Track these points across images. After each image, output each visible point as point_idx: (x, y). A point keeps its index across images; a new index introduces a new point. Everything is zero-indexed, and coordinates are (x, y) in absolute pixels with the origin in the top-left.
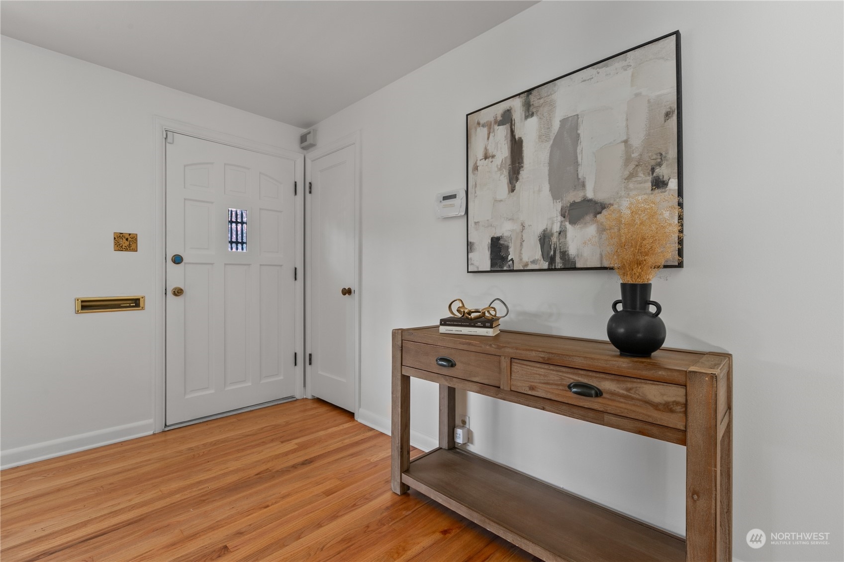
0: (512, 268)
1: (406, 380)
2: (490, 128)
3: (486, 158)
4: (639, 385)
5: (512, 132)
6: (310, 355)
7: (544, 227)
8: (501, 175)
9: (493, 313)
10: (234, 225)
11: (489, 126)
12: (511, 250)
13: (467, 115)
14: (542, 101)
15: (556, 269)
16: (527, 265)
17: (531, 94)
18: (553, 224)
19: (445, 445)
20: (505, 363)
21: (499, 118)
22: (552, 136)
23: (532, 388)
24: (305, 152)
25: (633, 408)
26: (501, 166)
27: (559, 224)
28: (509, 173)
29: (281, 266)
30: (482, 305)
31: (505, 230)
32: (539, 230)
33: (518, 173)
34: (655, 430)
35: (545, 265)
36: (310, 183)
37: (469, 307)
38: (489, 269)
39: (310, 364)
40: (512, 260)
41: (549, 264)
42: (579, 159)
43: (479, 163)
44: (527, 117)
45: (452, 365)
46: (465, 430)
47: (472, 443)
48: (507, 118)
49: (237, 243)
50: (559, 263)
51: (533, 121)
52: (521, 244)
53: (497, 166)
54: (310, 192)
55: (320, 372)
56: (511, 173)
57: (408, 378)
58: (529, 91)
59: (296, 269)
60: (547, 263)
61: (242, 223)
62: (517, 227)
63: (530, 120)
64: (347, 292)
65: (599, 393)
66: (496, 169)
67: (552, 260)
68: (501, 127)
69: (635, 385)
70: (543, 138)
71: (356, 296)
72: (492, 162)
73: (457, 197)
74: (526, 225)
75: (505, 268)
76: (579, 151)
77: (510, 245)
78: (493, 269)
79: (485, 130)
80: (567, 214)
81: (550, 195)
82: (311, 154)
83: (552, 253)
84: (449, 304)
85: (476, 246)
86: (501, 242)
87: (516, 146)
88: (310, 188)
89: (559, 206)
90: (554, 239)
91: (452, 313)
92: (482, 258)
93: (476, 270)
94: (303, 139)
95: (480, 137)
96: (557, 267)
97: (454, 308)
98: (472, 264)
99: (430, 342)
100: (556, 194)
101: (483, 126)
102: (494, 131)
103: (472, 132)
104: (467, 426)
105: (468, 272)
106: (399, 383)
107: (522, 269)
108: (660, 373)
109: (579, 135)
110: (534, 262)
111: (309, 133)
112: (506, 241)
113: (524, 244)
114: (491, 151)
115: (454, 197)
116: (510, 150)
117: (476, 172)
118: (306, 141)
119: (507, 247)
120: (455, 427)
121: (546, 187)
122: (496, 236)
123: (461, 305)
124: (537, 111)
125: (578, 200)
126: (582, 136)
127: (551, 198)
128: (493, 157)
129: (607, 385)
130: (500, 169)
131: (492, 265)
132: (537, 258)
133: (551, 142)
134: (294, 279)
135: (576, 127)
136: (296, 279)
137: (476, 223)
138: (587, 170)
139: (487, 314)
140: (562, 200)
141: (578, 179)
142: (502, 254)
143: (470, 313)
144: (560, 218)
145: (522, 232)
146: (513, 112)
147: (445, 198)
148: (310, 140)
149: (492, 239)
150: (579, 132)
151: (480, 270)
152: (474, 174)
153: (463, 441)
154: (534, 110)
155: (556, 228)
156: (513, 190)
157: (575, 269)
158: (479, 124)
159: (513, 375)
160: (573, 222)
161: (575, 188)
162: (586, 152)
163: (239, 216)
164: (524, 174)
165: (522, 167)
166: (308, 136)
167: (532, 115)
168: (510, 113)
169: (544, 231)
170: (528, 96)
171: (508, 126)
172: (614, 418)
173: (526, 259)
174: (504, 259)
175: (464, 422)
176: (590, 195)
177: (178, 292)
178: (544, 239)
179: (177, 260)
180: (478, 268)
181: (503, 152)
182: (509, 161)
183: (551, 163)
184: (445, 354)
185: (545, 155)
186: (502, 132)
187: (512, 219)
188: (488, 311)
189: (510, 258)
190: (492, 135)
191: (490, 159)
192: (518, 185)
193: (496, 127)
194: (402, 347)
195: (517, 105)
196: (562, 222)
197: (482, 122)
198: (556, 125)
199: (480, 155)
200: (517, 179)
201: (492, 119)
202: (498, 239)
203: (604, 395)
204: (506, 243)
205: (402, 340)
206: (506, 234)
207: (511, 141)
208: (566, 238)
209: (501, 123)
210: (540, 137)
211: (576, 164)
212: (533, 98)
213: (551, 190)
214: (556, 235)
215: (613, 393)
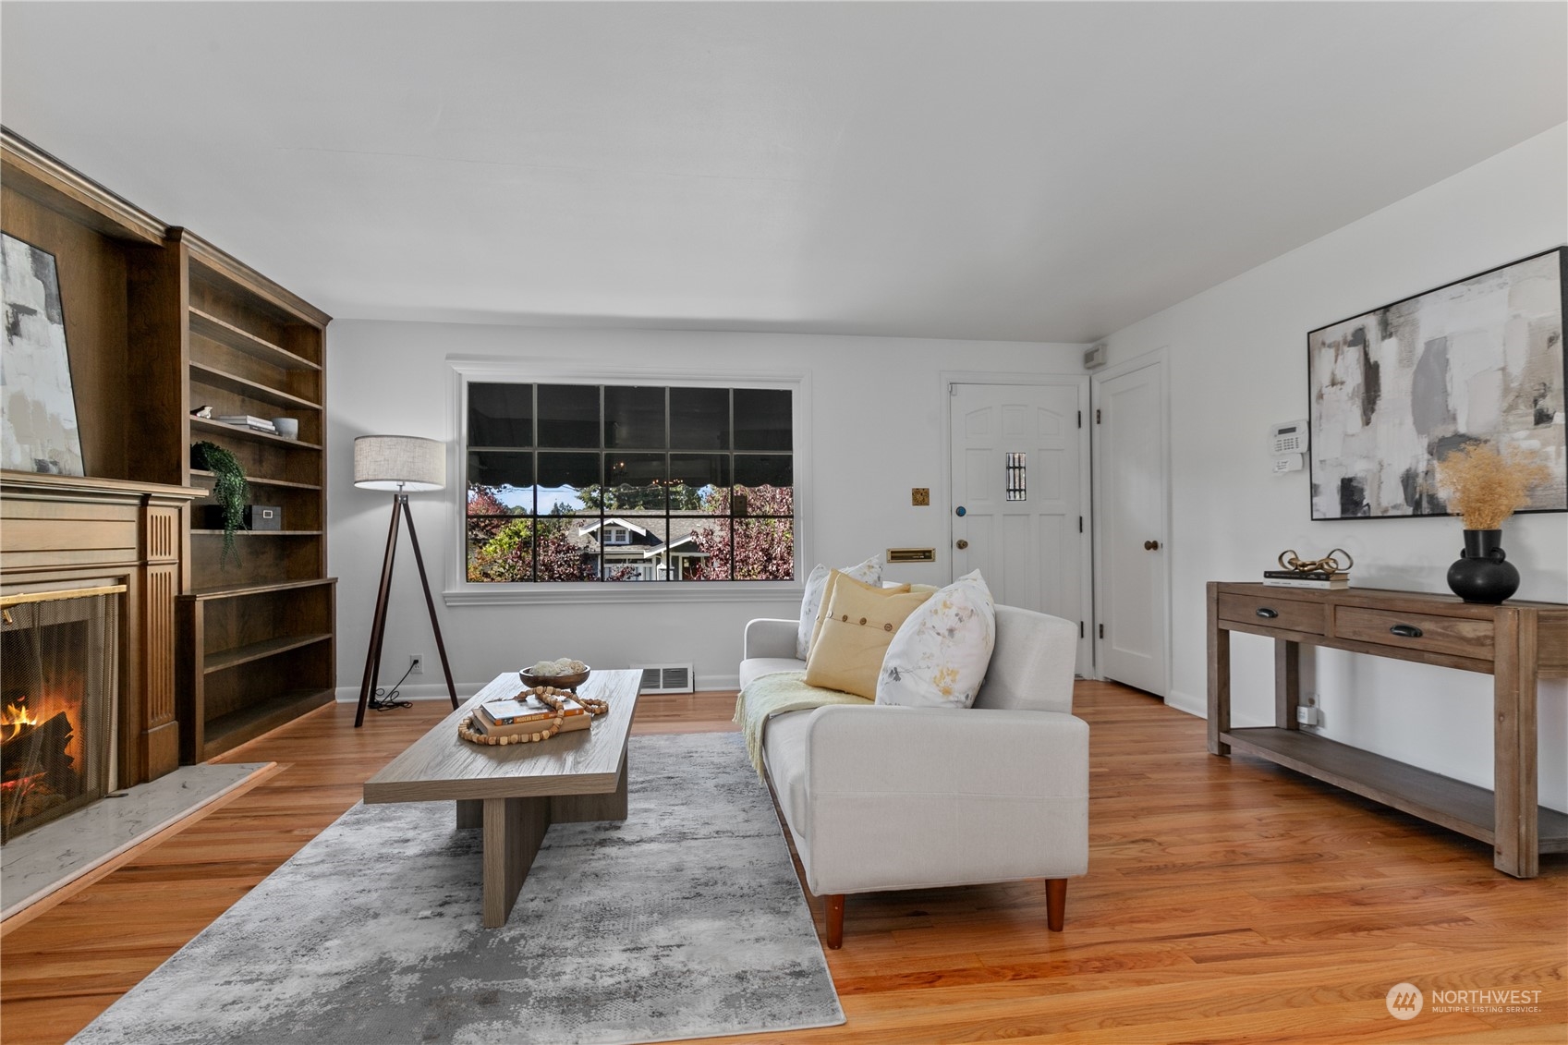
0: (1367, 515)
1: (1223, 637)
2: (1337, 350)
3: (1333, 384)
4: (1454, 623)
5: (1366, 354)
6: (1101, 626)
7: (1407, 467)
8: (1353, 404)
9: (1334, 566)
10: (1011, 470)
11: (1336, 346)
12: (1366, 494)
13: (1309, 333)
14: (1402, 320)
15: (1422, 516)
16: (1386, 511)
17: (1388, 311)
18: (1418, 462)
19: (1284, 724)
20: (1328, 610)
21: (1350, 338)
22: (1416, 362)
23: (1355, 633)
24: (1091, 372)
25: (1449, 645)
26: (1353, 395)
27: (1425, 463)
28: (1363, 402)
29: (1063, 515)
30: (1318, 557)
31: (1357, 469)
32: (1402, 469)
33: (1374, 403)
34: (1468, 663)
35: (1409, 511)
36: (1099, 411)
37: (1303, 559)
38: (1338, 516)
39: (1101, 637)
40: (1368, 505)
41: (1414, 510)
42: (1449, 388)
43: (1324, 390)
44: (1384, 338)
45: (1273, 615)
46: (1313, 709)
47: (1323, 727)
48: (1359, 338)
49: (1015, 490)
50: (1426, 508)
51: (1392, 343)
52: (1379, 487)
53: (1348, 395)
54: (1099, 422)
55: (1115, 647)
56: (1366, 403)
57: (1227, 632)
58: (1386, 308)
59: (1081, 518)
60: (1412, 509)
61: (1020, 468)
62: (1374, 467)
63: (1387, 341)
64: (1152, 546)
65: (1418, 634)
66: (1347, 398)
67: (1417, 505)
68: (1351, 348)
69: (1450, 624)
70: (1404, 361)
71: (1163, 551)
72: (1341, 389)
73: (1297, 430)
74: (1385, 464)
75: (1359, 515)
76: (1448, 379)
77: (1365, 487)
78: (1344, 516)
79: (1332, 352)
80: (1435, 451)
81: (1414, 429)
82: (1099, 376)
83: (1417, 496)
84: (1279, 555)
85: (1321, 489)
86: (1354, 484)
87: (1371, 373)
88: (1099, 417)
89: (1425, 442)
90: (1420, 480)
91: (1284, 566)
92: (1330, 503)
93: (1322, 517)
94: (1089, 358)
95: (1325, 360)
96: (1424, 513)
97: (1286, 559)
98: (1317, 510)
99: (1249, 593)
100: (1421, 426)
101: (1330, 346)
102: (1343, 353)
103: (1315, 353)
104: (1316, 705)
105: (1313, 520)
106: (1215, 637)
107: (1380, 515)
108: (1473, 611)
109: (1448, 360)
110: (1395, 507)
111: (1097, 350)
112: (1360, 483)
113: (1382, 486)
114: (1339, 377)
115: (1293, 430)
116: (1363, 375)
117: (1321, 401)
118: (1092, 360)
119: (1362, 490)
120: (1298, 705)
121: (1409, 420)
122: (1347, 477)
123: (1293, 556)
124: (1396, 332)
125: (1448, 435)
126: (1451, 361)
127: (1415, 433)
128: (1342, 383)
129: (1426, 625)
130: (1351, 398)
131: (1343, 511)
132: (1399, 502)
133: (1415, 367)
134: (1079, 531)
135: (1444, 351)
136: (1081, 531)
137: (1321, 462)
138: (1458, 401)
139: (1326, 567)
140: (1429, 435)
141: (1448, 411)
142: (1356, 498)
143: (1304, 565)
144: (1426, 456)
145: (1380, 472)
146: (1366, 331)
147: (1281, 432)
148: (1098, 358)
149: (1343, 481)
150: (1448, 356)
151: (1328, 517)
152: (1318, 403)
153: (1309, 720)
154: (1393, 330)
155: (1422, 468)
156: (1367, 422)
157: (1446, 514)
158: (1323, 344)
159: (1338, 622)
160: (1442, 458)
161: (1444, 421)
162: (1457, 379)
163: (1017, 460)
164: (1381, 404)
165: (1379, 396)
166: (1095, 354)
167: (1391, 335)
168: (1363, 332)
169: (1408, 471)
170: (1385, 313)
171: (1360, 347)
172: (1432, 656)
173: (1385, 504)
174: (1358, 504)
175: (1312, 702)
176: (1462, 429)
177: (962, 545)
178: (1408, 480)
179: (961, 512)
180: (1325, 514)
181: (1355, 378)
182: (1362, 390)
183: (1414, 392)
184: (1266, 604)
185: (1406, 382)
186: (1353, 354)
187: (1367, 457)
188: (1327, 563)
189: (1365, 502)
190: (1340, 358)
191: (1339, 386)
192: (1374, 417)
193: (1346, 348)
194: (1218, 599)
195: (1371, 323)
196: (1429, 460)
197: (1328, 342)
198: (1420, 348)
199: (1326, 380)
200: (1373, 410)
201: (1341, 339)
202: (1350, 480)
203: (1424, 635)
204: (1360, 485)
205: (1218, 593)
206: (1360, 475)
207: (1365, 365)
208: (1434, 479)
209: (1351, 344)
210: (1401, 361)
211: (1445, 393)
212: (1391, 316)
213: (1415, 423)
214: (1422, 475)
215: (1432, 633)
